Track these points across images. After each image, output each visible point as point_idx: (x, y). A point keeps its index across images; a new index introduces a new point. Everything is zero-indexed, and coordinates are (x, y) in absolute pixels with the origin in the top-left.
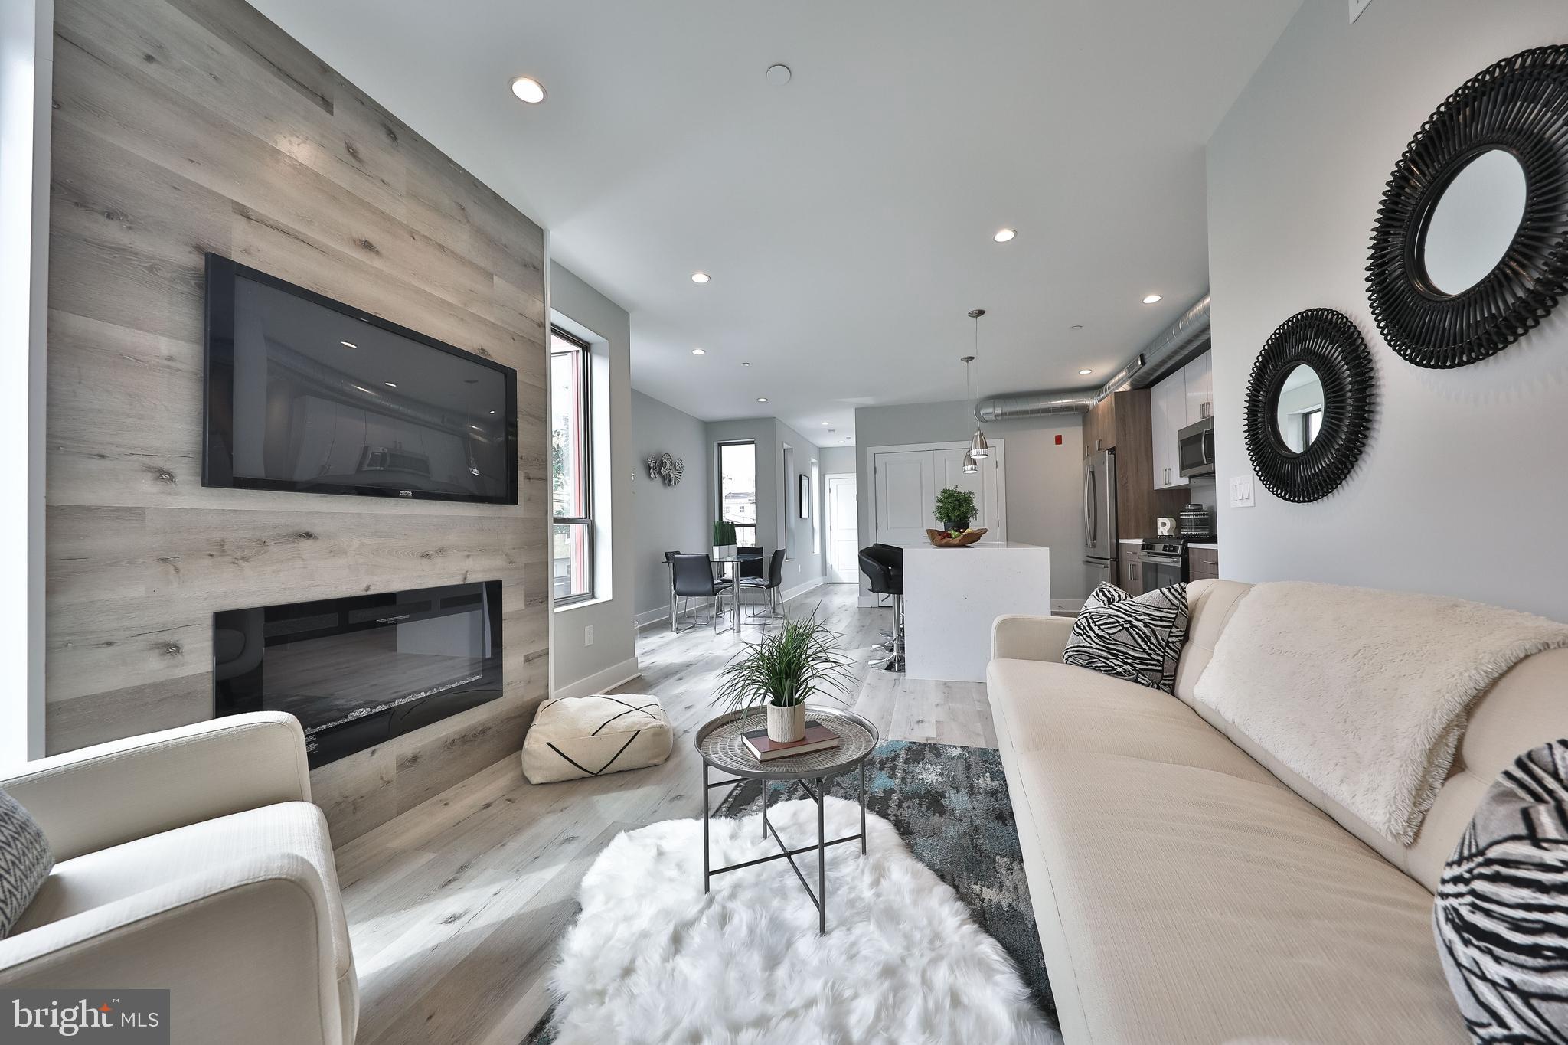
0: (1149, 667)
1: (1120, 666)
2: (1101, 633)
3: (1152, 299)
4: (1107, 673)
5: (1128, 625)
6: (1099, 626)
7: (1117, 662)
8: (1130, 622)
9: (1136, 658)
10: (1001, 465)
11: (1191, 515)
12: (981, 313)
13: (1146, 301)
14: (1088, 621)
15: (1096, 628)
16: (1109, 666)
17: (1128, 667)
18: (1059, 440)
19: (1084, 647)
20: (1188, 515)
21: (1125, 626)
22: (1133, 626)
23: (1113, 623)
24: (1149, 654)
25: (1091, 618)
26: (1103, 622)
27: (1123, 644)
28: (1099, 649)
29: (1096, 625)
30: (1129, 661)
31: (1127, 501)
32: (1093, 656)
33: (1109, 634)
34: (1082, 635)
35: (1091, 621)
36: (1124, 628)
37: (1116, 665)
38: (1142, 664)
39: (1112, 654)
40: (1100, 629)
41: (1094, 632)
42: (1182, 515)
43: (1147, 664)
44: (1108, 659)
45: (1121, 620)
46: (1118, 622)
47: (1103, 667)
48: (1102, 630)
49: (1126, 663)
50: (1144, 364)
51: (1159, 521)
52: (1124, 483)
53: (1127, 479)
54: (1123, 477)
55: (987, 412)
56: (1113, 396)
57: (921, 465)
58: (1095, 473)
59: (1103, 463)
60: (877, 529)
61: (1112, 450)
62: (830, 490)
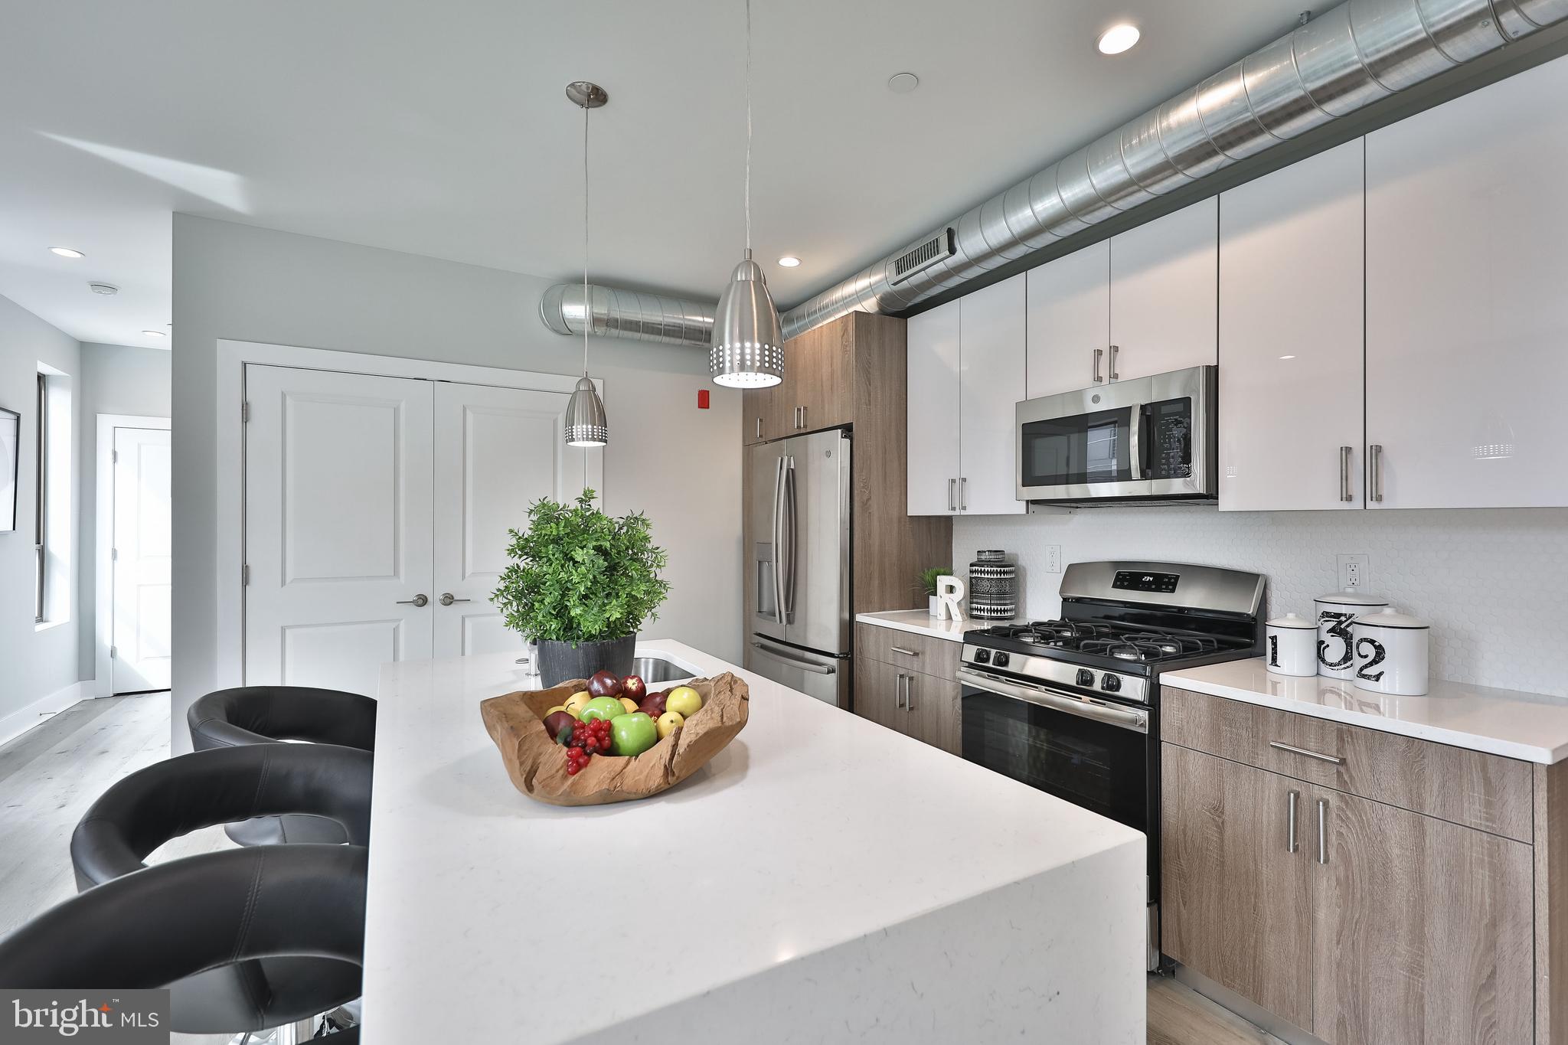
18: (704, 399)
31: (870, 535)
50: (952, 250)
51: (943, 581)
52: (865, 498)
53: (870, 492)
54: (863, 487)
55: (576, 311)
56: (852, 319)
57: (396, 411)
58: (798, 474)
59: (828, 454)
60: (245, 581)
61: (847, 430)
62: (115, 454)
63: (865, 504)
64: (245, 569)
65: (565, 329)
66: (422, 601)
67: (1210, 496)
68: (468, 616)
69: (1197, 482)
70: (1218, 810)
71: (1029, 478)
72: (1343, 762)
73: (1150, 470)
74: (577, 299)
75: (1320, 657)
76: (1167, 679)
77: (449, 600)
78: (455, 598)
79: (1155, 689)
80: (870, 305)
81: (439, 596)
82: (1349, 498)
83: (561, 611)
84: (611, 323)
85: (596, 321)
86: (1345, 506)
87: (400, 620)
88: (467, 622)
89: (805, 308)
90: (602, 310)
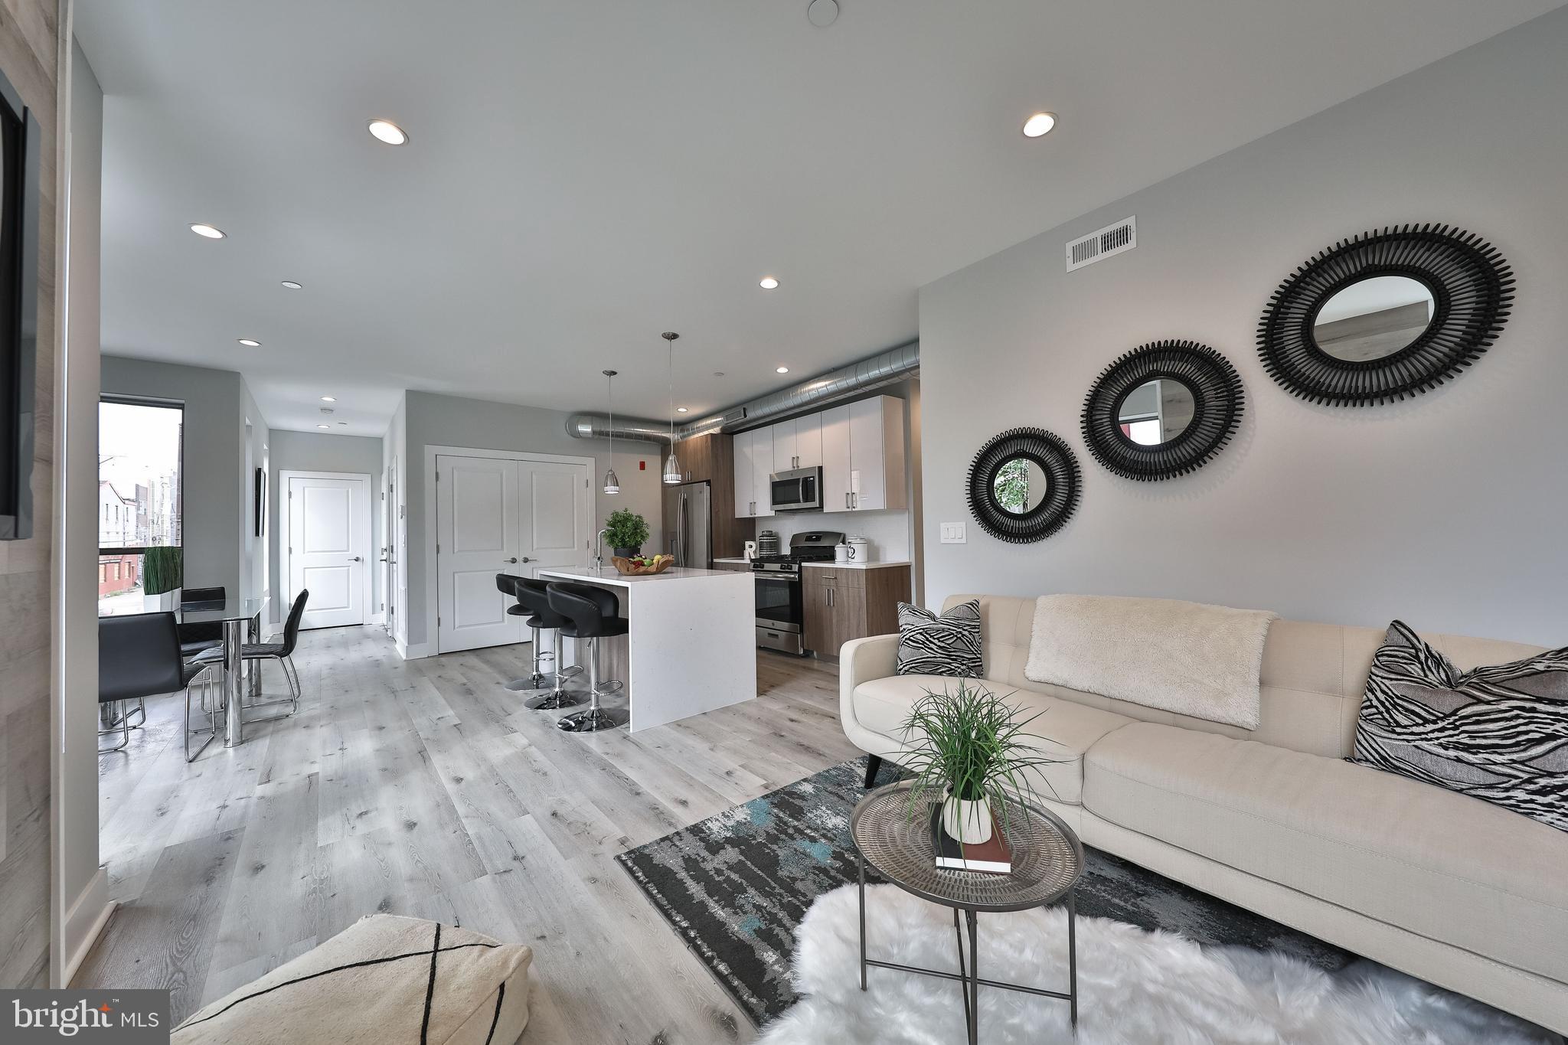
0: (977, 664)
1: (959, 668)
2: (942, 645)
3: (782, 370)
4: (951, 675)
5: (960, 635)
6: (938, 639)
7: (957, 665)
8: (960, 632)
9: (969, 659)
10: (592, 483)
11: (766, 540)
12: (675, 336)
13: (778, 371)
14: (925, 636)
15: (936, 641)
16: (952, 669)
17: (964, 667)
18: (642, 466)
19: (928, 657)
21: (959, 636)
22: (963, 635)
23: (949, 635)
24: (975, 654)
25: (927, 634)
26: (940, 635)
27: (960, 650)
28: (942, 658)
29: (934, 639)
30: (964, 662)
31: (719, 526)
32: (937, 664)
33: (948, 644)
34: (922, 648)
35: (927, 636)
36: (958, 638)
37: (956, 667)
38: (973, 662)
39: (952, 659)
40: (939, 641)
41: (936, 645)
43: (975, 662)
44: (949, 664)
45: (954, 632)
46: (953, 634)
47: (948, 671)
48: (942, 642)
49: (963, 664)
50: (745, 416)
51: (748, 543)
52: (717, 511)
53: (719, 508)
54: (716, 506)
55: (585, 429)
56: (709, 437)
57: (501, 476)
58: (688, 501)
59: (701, 492)
60: (438, 552)
61: (708, 482)
62: (290, 493)
63: (717, 513)
64: (438, 546)
65: (577, 435)
66: (514, 561)
67: (821, 506)
68: (535, 568)
69: (816, 504)
70: (814, 600)
71: (775, 502)
72: (836, 578)
73: (806, 500)
74: (583, 423)
75: (848, 555)
76: (803, 564)
77: (526, 560)
78: (529, 560)
79: (800, 567)
80: (716, 430)
81: (522, 559)
82: (849, 508)
83: (623, 540)
84: (601, 433)
85: (594, 432)
86: (848, 510)
88: (535, 570)
89: (690, 426)
90: (597, 429)
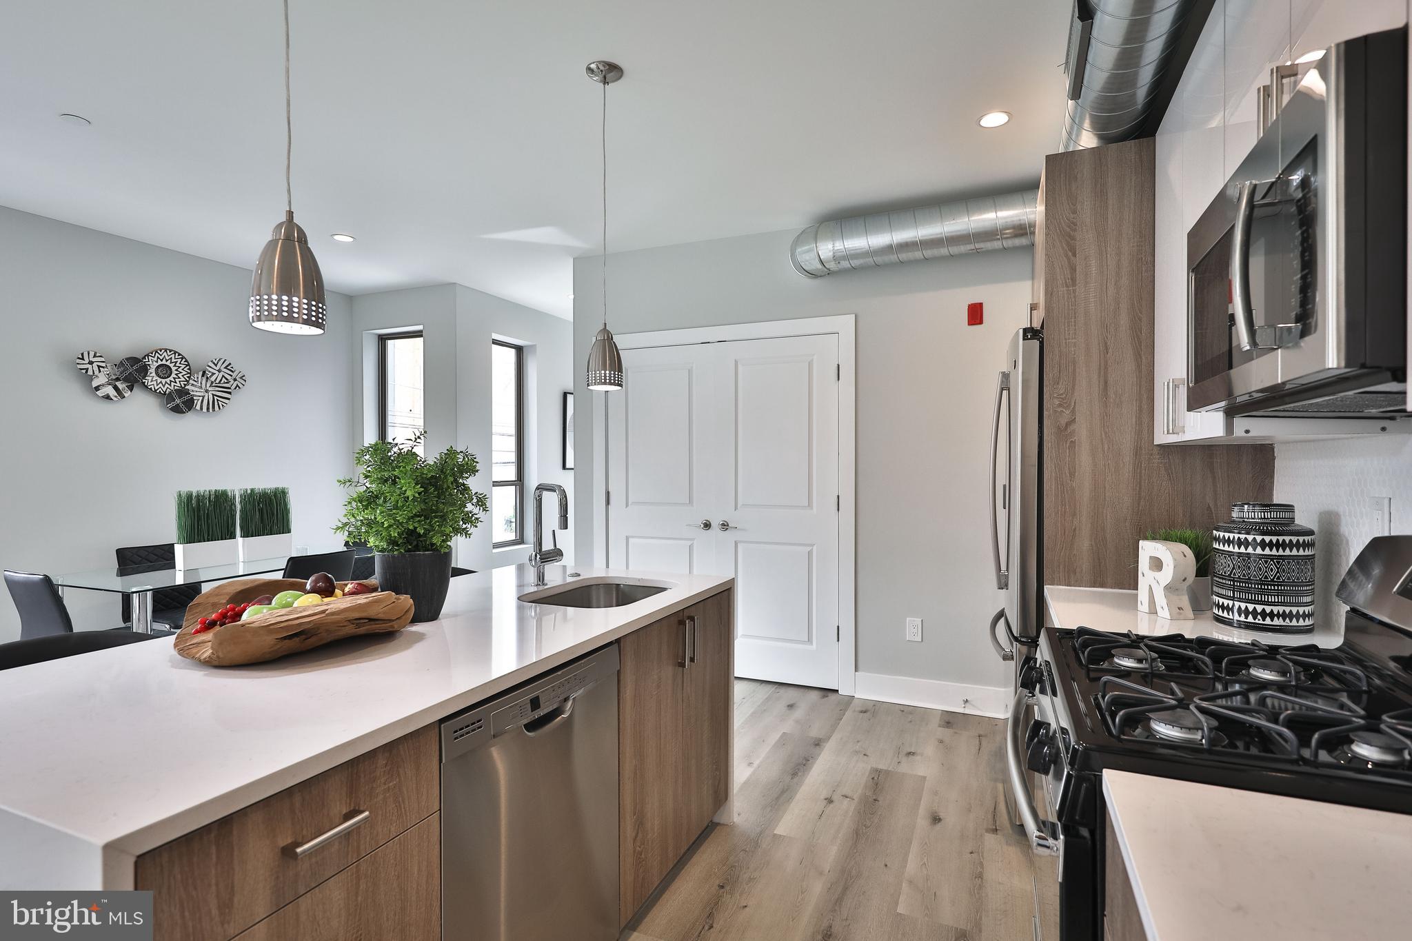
11: (1246, 544)
18: (976, 314)
20: (1240, 543)
31: (1072, 475)
42: (1217, 539)
52: (1063, 421)
53: (1073, 412)
54: (1060, 405)
59: (1015, 364)
60: (608, 503)
61: (1037, 330)
63: (1064, 431)
64: (608, 494)
66: (707, 525)
68: (741, 542)
77: (725, 526)
78: (730, 525)
81: (718, 523)
87: (693, 539)
88: (740, 546)
